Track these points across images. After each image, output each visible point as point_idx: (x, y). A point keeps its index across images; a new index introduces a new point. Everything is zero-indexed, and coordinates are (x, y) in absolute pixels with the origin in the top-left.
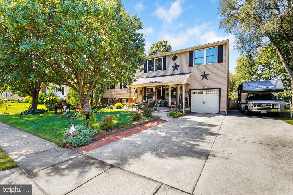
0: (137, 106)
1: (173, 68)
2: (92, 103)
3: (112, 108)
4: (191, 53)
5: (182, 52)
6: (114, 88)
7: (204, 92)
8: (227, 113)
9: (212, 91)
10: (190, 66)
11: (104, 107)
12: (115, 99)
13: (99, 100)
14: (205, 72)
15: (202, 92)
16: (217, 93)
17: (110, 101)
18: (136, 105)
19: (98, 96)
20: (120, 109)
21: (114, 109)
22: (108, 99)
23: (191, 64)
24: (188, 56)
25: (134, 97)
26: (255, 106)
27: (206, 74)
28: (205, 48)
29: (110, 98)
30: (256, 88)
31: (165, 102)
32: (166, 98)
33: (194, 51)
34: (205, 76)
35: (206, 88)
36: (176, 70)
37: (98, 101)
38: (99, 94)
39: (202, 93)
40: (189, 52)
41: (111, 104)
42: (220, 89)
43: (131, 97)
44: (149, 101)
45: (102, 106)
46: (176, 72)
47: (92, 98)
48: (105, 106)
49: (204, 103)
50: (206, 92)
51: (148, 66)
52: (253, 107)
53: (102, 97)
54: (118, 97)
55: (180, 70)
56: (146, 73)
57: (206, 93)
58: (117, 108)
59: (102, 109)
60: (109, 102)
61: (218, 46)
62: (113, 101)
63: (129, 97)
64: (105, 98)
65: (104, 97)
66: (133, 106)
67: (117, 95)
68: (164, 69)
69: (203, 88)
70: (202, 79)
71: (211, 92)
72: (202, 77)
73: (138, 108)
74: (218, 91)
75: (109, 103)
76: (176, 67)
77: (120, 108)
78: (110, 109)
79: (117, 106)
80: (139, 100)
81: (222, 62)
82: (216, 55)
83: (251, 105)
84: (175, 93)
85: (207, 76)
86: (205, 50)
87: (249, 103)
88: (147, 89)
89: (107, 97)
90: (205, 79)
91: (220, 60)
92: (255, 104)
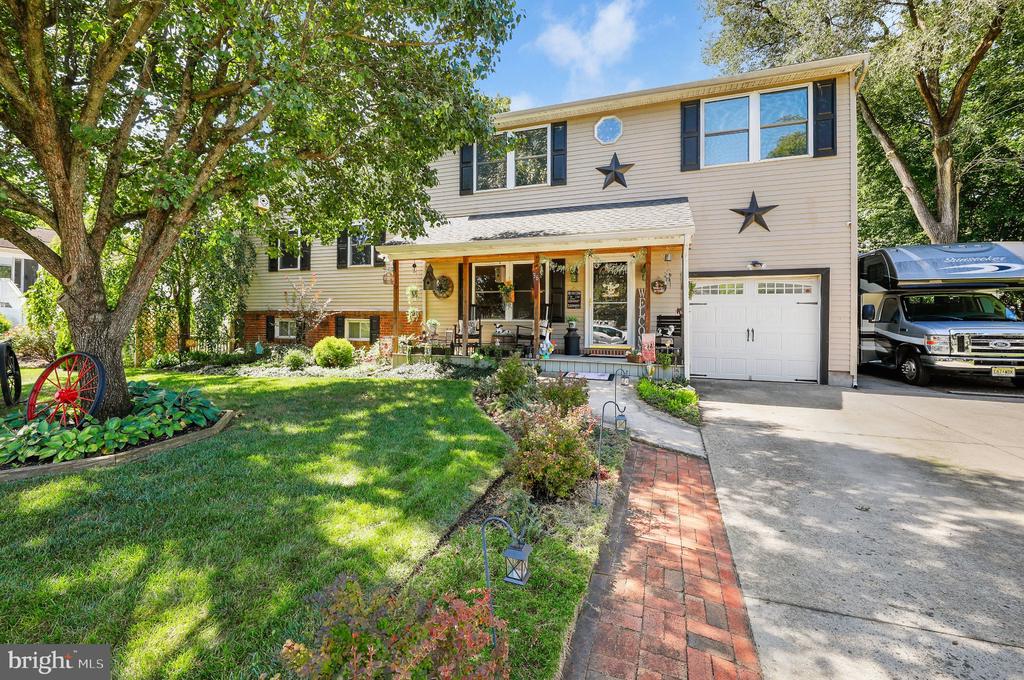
0: (435, 351)
1: (604, 176)
2: (188, 337)
3: (297, 365)
4: (690, 111)
5: (646, 106)
6: (306, 265)
7: (751, 284)
8: (855, 380)
9: (784, 282)
10: (682, 170)
11: (251, 359)
12: (312, 315)
13: (227, 322)
14: (753, 197)
16: (808, 291)
17: (284, 325)
18: (427, 346)
19: (218, 303)
20: (342, 366)
21: (308, 369)
22: (270, 317)
23: (690, 160)
24: (673, 123)
25: (410, 310)
26: (961, 348)
27: (760, 205)
28: (752, 90)
29: (284, 314)
30: (955, 270)
31: (570, 330)
32: (569, 313)
33: (703, 101)
34: (753, 214)
35: (764, 267)
36: (615, 183)
37: (220, 329)
38: (222, 291)
39: (740, 292)
40: (679, 107)
41: (289, 344)
42: (824, 274)
43: (401, 309)
44: (490, 329)
45: (240, 351)
46: (615, 192)
47: (185, 312)
48: (260, 350)
49: (750, 333)
50: (760, 285)
51: (478, 166)
52: (956, 352)
53: (242, 306)
54: (326, 306)
55: (637, 183)
56: (467, 198)
57: (757, 289)
58: (328, 364)
59: (245, 368)
60: (277, 330)
61: (815, 83)
62: (302, 328)
63: (390, 309)
64: (257, 315)
65: (253, 306)
66: (414, 351)
67: (322, 299)
68: (559, 178)
69: (750, 268)
70: (742, 229)
71: (781, 285)
72: (742, 219)
73: (441, 362)
74: (813, 282)
75: (277, 334)
76: (614, 173)
77: (341, 360)
78: (285, 370)
79: (325, 353)
80: (434, 321)
81: (833, 152)
82: (807, 122)
83: (942, 342)
84: (611, 289)
85: (764, 216)
86: (754, 97)
87: (932, 331)
88: (477, 268)
89: (265, 308)
90: (754, 226)
91: (826, 144)
92: (961, 339)
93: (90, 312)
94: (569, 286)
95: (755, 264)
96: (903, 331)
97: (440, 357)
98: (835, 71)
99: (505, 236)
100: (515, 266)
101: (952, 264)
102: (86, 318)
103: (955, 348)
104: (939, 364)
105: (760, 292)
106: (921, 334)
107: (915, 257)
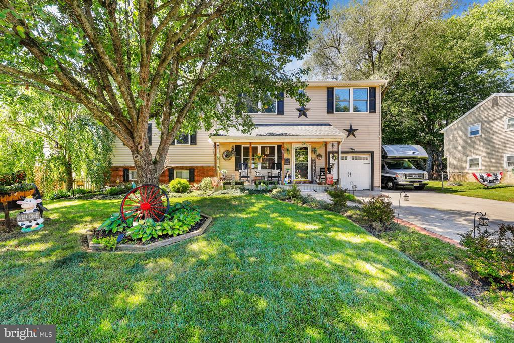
1: (299, 112)
4: (330, 91)
5: (315, 87)
7: (350, 156)
8: (381, 189)
9: (360, 156)
10: (327, 113)
14: (351, 125)
15: (346, 157)
16: (367, 159)
17: (133, 173)
20: (185, 192)
22: (126, 169)
23: (330, 110)
24: (324, 95)
26: (406, 177)
27: (353, 128)
28: (351, 87)
32: (285, 166)
33: (335, 88)
34: (351, 131)
35: (355, 150)
36: (303, 116)
39: (347, 159)
40: (326, 89)
42: (372, 153)
46: (304, 120)
49: (350, 174)
50: (353, 157)
55: (311, 117)
57: (351, 158)
60: (130, 176)
61: (370, 88)
65: (115, 164)
68: (281, 111)
70: (348, 137)
72: (348, 133)
73: (240, 188)
74: (368, 156)
75: (130, 178)
76: (303, 112)
79: (178, 186)
80: (225, 170)
81: (375, 112)
82: (367, 101)
83: (400, 176)
84: (301, 158)
85: (355, 132)
86: (352, 89)
87: (398, 173)
88: (244, 147)
89: (122, 165)
90: (351, 136)
91: (373, 110)
92: (406, 175)
93: (149, 164)
94: (285, 156)
95: (352, 149)
96: (387, 173)
97: (239, 186)
98: (376, 85)
99: (270, 134)
100: (262, 147)
101: (401, 151)
102: (147, 167)
103: (404, 178)
104: (399, 183)
105: (353, 159)
106: (394, 174)
107: (392, 149)
